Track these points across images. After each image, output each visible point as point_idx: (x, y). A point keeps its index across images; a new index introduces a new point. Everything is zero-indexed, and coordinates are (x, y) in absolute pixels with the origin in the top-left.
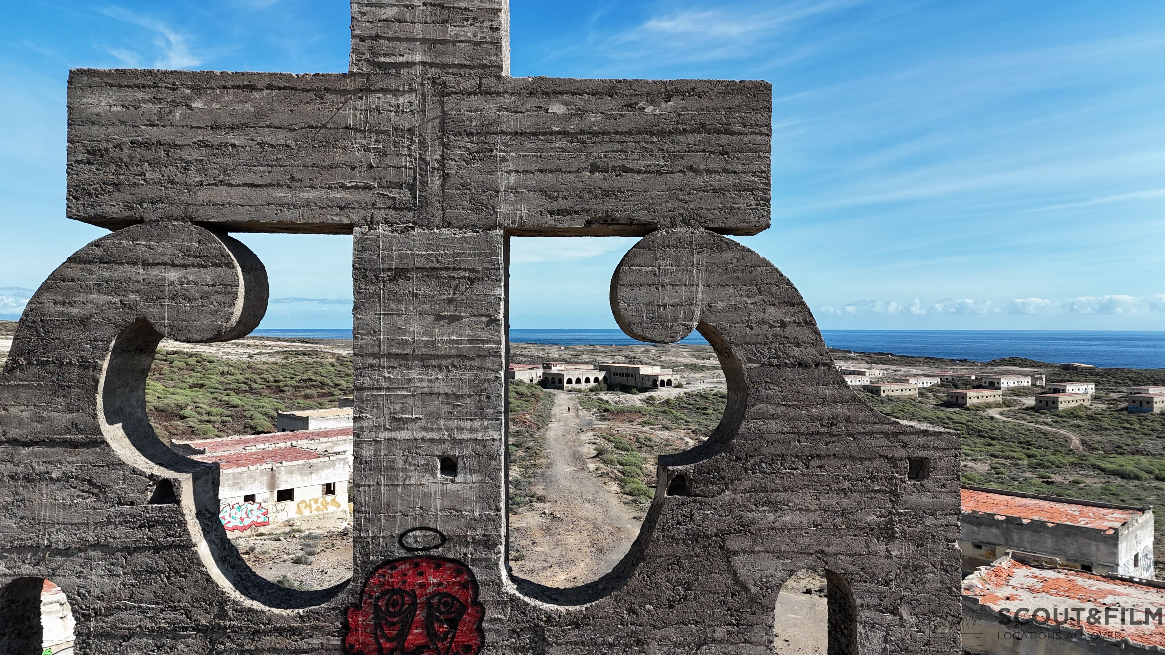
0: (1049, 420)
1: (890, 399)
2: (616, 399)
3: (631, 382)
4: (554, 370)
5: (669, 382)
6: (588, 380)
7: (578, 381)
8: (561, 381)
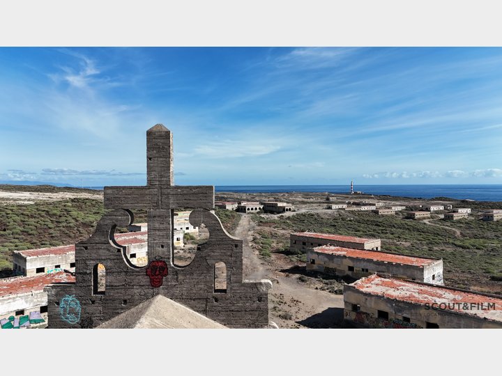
0: (449, 224)
1: (383, 216)
2: (267, 217)
3: (274, 209)
4: (242, 204)
5: (290, 209)
6: (256, 209)
7: (252, 209)
8: (245, 209)
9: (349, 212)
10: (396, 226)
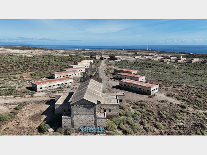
0: (175, 64)
1: (153, 61)
2: (111, 61)
3: (114, 59)
4: (102, 57)
5: (119, 59)
6: (107, 58)
8: (103, 59)
9: (141, 59)
10: (155, 65)
